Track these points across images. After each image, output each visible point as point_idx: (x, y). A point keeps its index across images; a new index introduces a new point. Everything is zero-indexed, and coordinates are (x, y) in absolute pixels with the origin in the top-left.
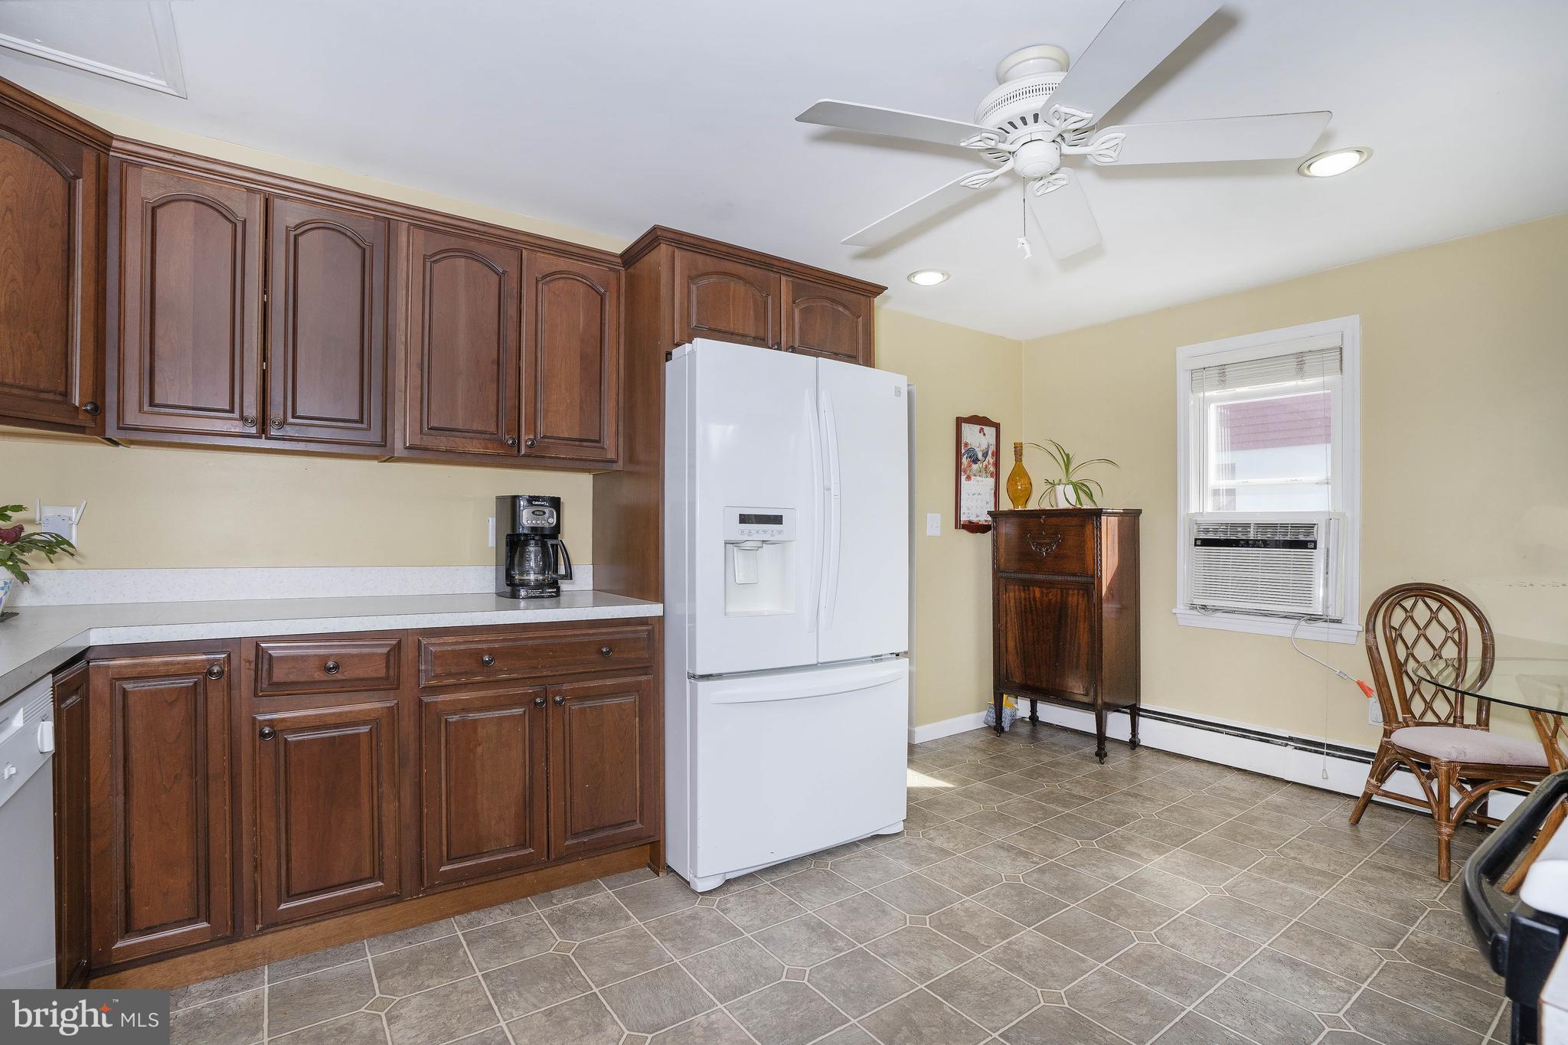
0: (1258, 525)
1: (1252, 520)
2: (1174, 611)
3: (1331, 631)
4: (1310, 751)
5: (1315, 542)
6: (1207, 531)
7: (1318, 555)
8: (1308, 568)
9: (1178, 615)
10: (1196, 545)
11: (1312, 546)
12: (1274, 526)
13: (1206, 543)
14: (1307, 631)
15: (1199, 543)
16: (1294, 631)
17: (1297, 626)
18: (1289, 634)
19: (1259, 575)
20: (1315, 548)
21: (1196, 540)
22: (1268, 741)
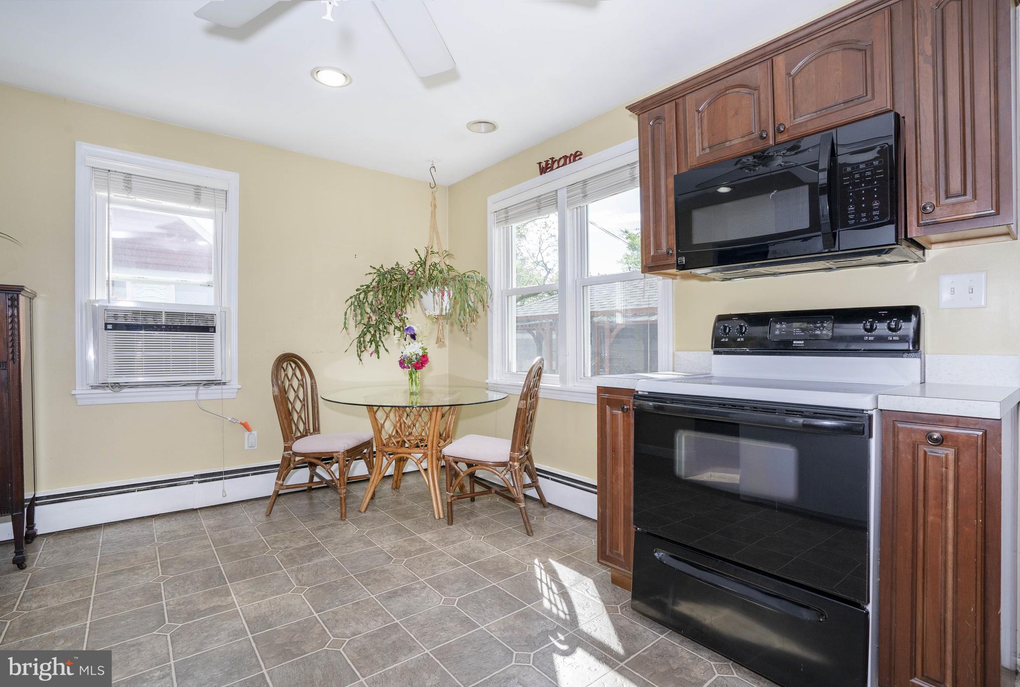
0: (168, 314)
1: (164, 309)
2: (73, 392)
3: (224, 391)
4: (209, 481)
5: (214, 328)
6: (116, 317)
7: (217, 336)
8: (210, 347)
9: (77, 396)
10: (106, 329)
11: (213, 330)
12: (181, 315)
13: (116, 327)
14: (206, 393)
15: (110, 327)
16: (197, 394)
17: (198, 390)
18: (193, 397)
19: (171, 354)
20: (214, 332)
21: (106, 324)
22: (176, 485)
